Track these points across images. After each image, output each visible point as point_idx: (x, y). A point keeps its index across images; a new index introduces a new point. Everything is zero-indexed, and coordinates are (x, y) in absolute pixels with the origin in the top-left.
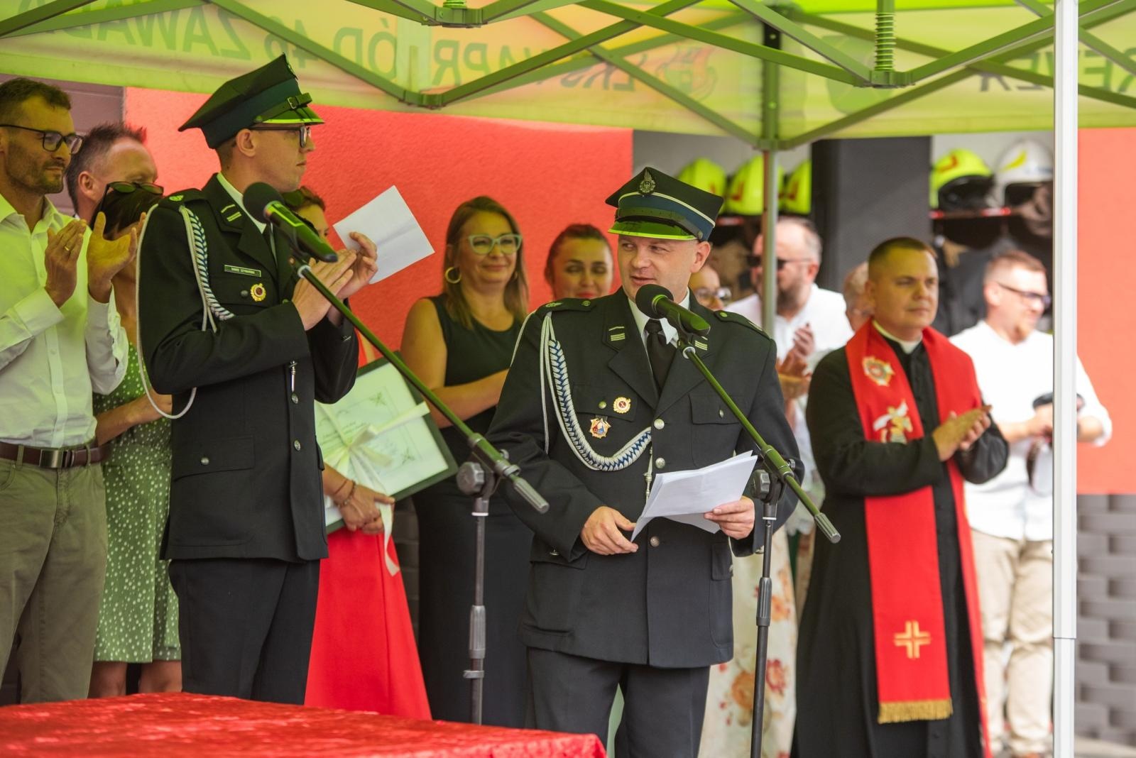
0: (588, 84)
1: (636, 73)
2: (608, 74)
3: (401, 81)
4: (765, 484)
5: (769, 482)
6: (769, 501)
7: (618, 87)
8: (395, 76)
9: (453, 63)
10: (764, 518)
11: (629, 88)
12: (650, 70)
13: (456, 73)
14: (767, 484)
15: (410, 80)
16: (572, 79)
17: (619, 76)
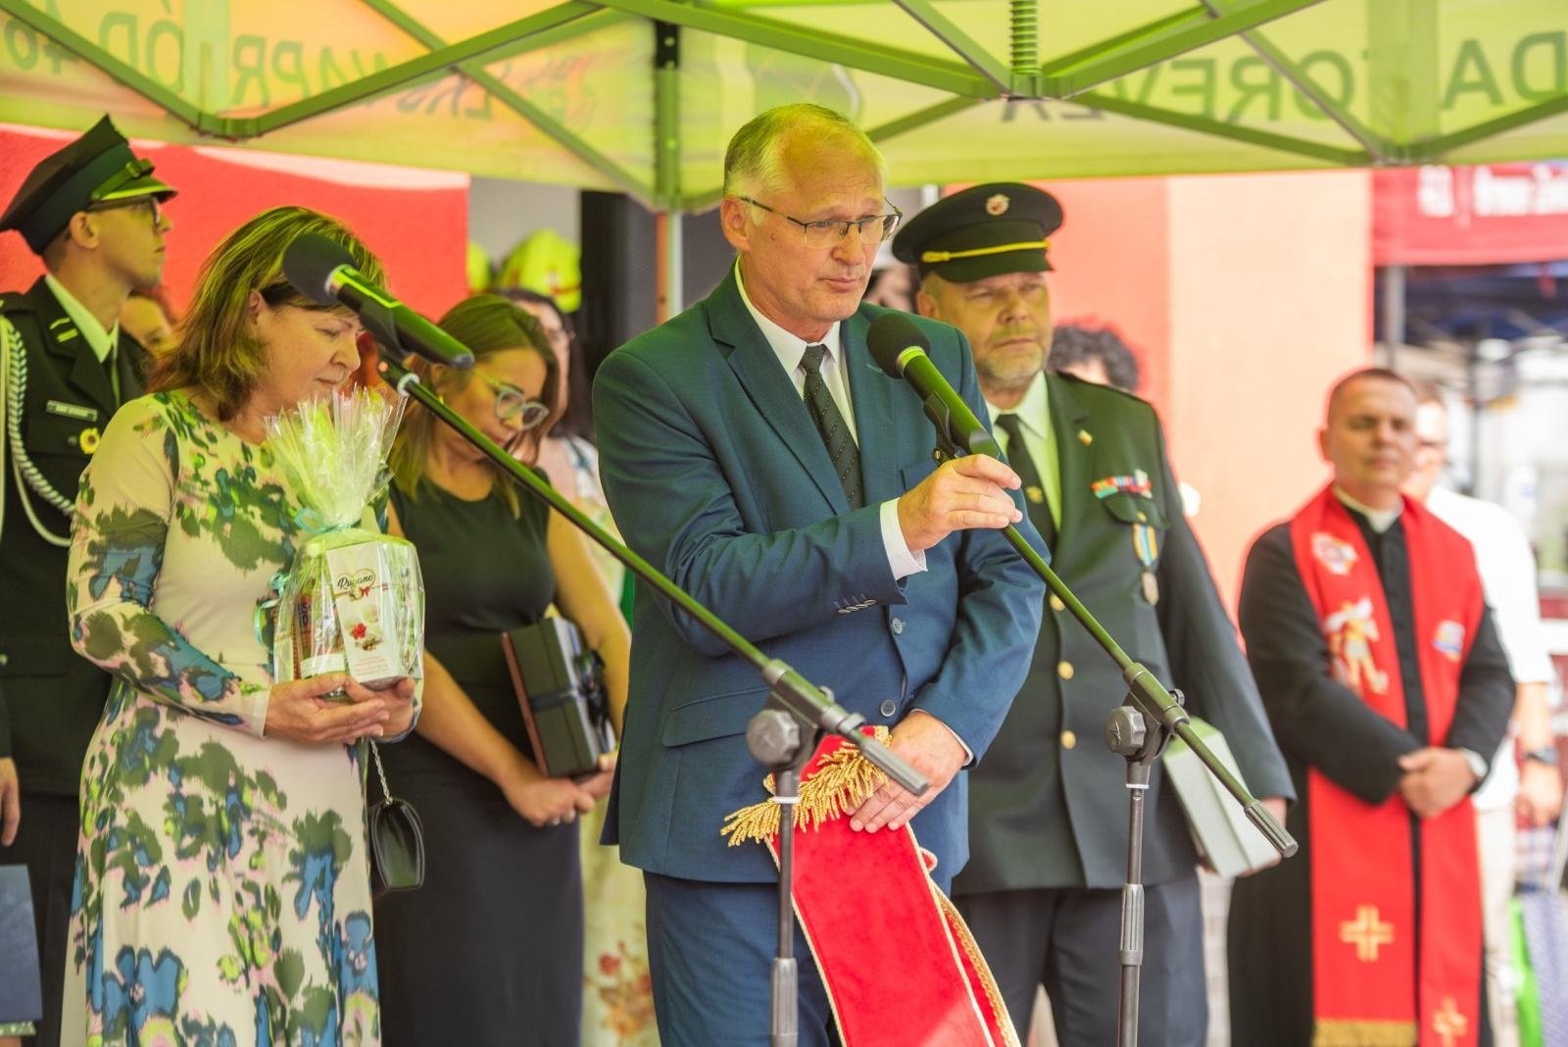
0: (431, 109)
1: (495, 89)
2: (459, 91)
3: (190, 95)
4: (1138, 733)
5: (1144, 728)
6: (1141, 760)
7: (471, 113)
8: (182, 90)
9: (258, 71)
10: (1129, 786)
11: (484, 113)
12: (514, 85)
13: (263, 87)
14: (1142, 732)
15: (202, 96)
16: (412, 99)
17: (474, 96)
